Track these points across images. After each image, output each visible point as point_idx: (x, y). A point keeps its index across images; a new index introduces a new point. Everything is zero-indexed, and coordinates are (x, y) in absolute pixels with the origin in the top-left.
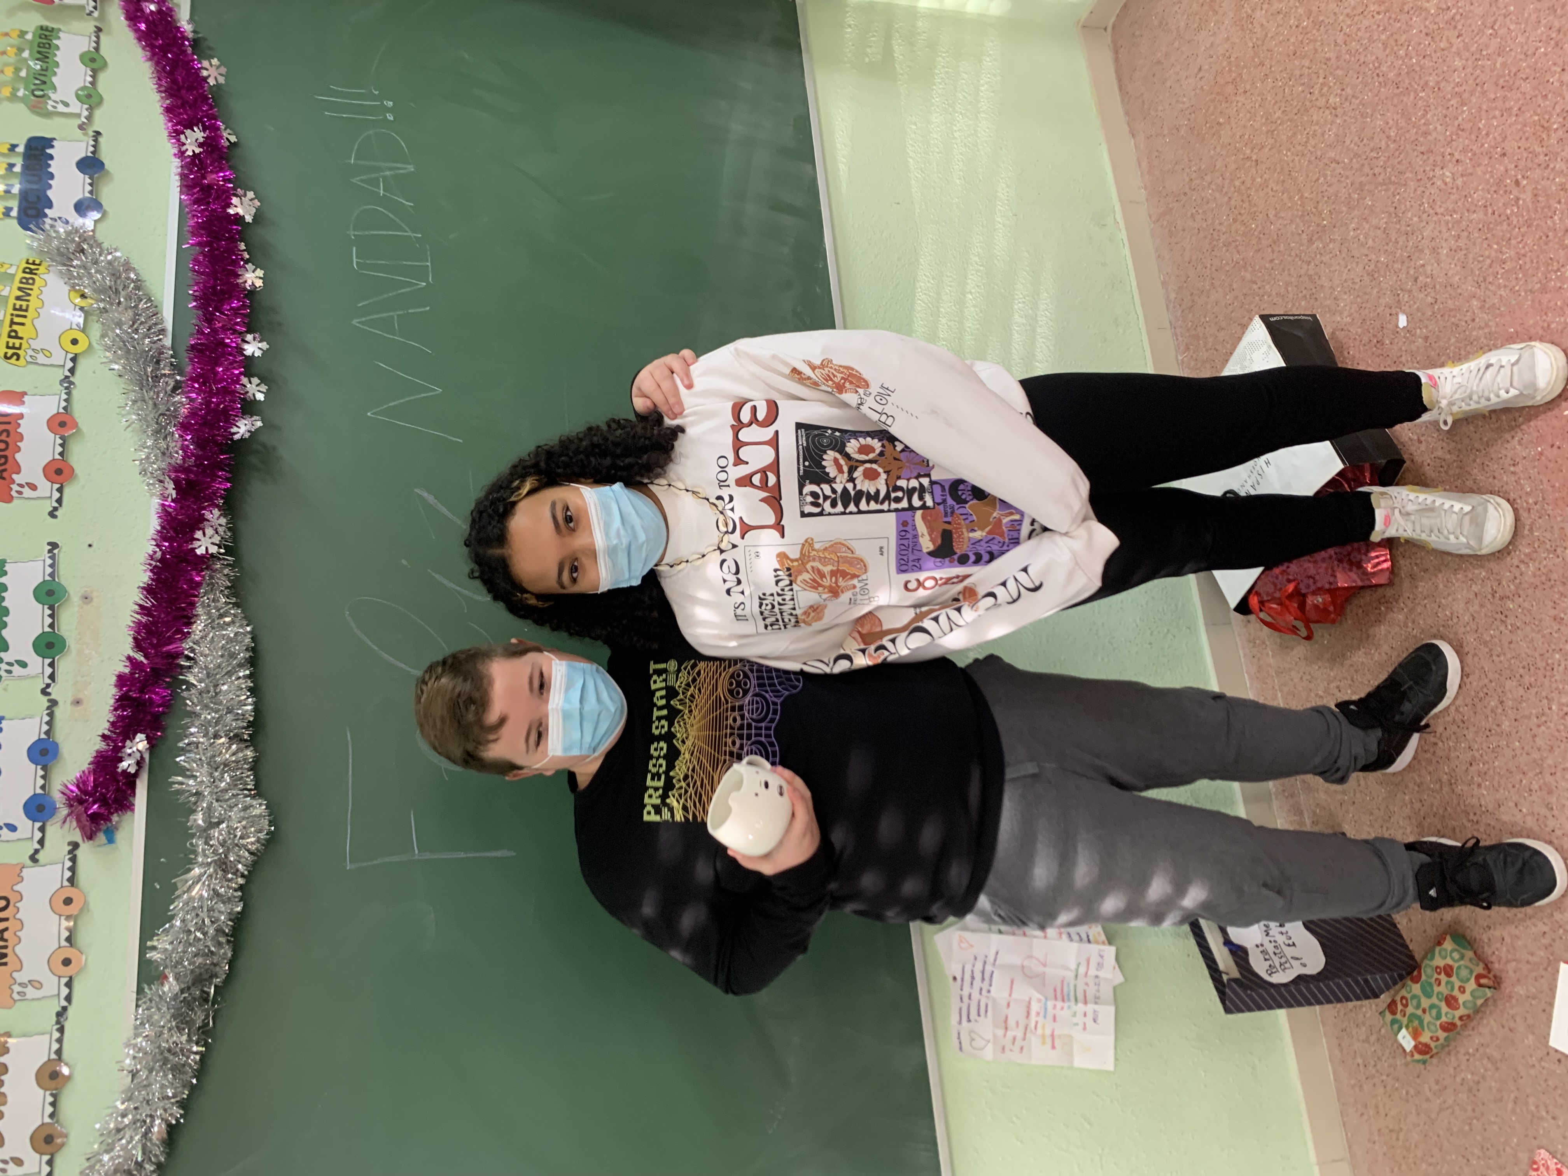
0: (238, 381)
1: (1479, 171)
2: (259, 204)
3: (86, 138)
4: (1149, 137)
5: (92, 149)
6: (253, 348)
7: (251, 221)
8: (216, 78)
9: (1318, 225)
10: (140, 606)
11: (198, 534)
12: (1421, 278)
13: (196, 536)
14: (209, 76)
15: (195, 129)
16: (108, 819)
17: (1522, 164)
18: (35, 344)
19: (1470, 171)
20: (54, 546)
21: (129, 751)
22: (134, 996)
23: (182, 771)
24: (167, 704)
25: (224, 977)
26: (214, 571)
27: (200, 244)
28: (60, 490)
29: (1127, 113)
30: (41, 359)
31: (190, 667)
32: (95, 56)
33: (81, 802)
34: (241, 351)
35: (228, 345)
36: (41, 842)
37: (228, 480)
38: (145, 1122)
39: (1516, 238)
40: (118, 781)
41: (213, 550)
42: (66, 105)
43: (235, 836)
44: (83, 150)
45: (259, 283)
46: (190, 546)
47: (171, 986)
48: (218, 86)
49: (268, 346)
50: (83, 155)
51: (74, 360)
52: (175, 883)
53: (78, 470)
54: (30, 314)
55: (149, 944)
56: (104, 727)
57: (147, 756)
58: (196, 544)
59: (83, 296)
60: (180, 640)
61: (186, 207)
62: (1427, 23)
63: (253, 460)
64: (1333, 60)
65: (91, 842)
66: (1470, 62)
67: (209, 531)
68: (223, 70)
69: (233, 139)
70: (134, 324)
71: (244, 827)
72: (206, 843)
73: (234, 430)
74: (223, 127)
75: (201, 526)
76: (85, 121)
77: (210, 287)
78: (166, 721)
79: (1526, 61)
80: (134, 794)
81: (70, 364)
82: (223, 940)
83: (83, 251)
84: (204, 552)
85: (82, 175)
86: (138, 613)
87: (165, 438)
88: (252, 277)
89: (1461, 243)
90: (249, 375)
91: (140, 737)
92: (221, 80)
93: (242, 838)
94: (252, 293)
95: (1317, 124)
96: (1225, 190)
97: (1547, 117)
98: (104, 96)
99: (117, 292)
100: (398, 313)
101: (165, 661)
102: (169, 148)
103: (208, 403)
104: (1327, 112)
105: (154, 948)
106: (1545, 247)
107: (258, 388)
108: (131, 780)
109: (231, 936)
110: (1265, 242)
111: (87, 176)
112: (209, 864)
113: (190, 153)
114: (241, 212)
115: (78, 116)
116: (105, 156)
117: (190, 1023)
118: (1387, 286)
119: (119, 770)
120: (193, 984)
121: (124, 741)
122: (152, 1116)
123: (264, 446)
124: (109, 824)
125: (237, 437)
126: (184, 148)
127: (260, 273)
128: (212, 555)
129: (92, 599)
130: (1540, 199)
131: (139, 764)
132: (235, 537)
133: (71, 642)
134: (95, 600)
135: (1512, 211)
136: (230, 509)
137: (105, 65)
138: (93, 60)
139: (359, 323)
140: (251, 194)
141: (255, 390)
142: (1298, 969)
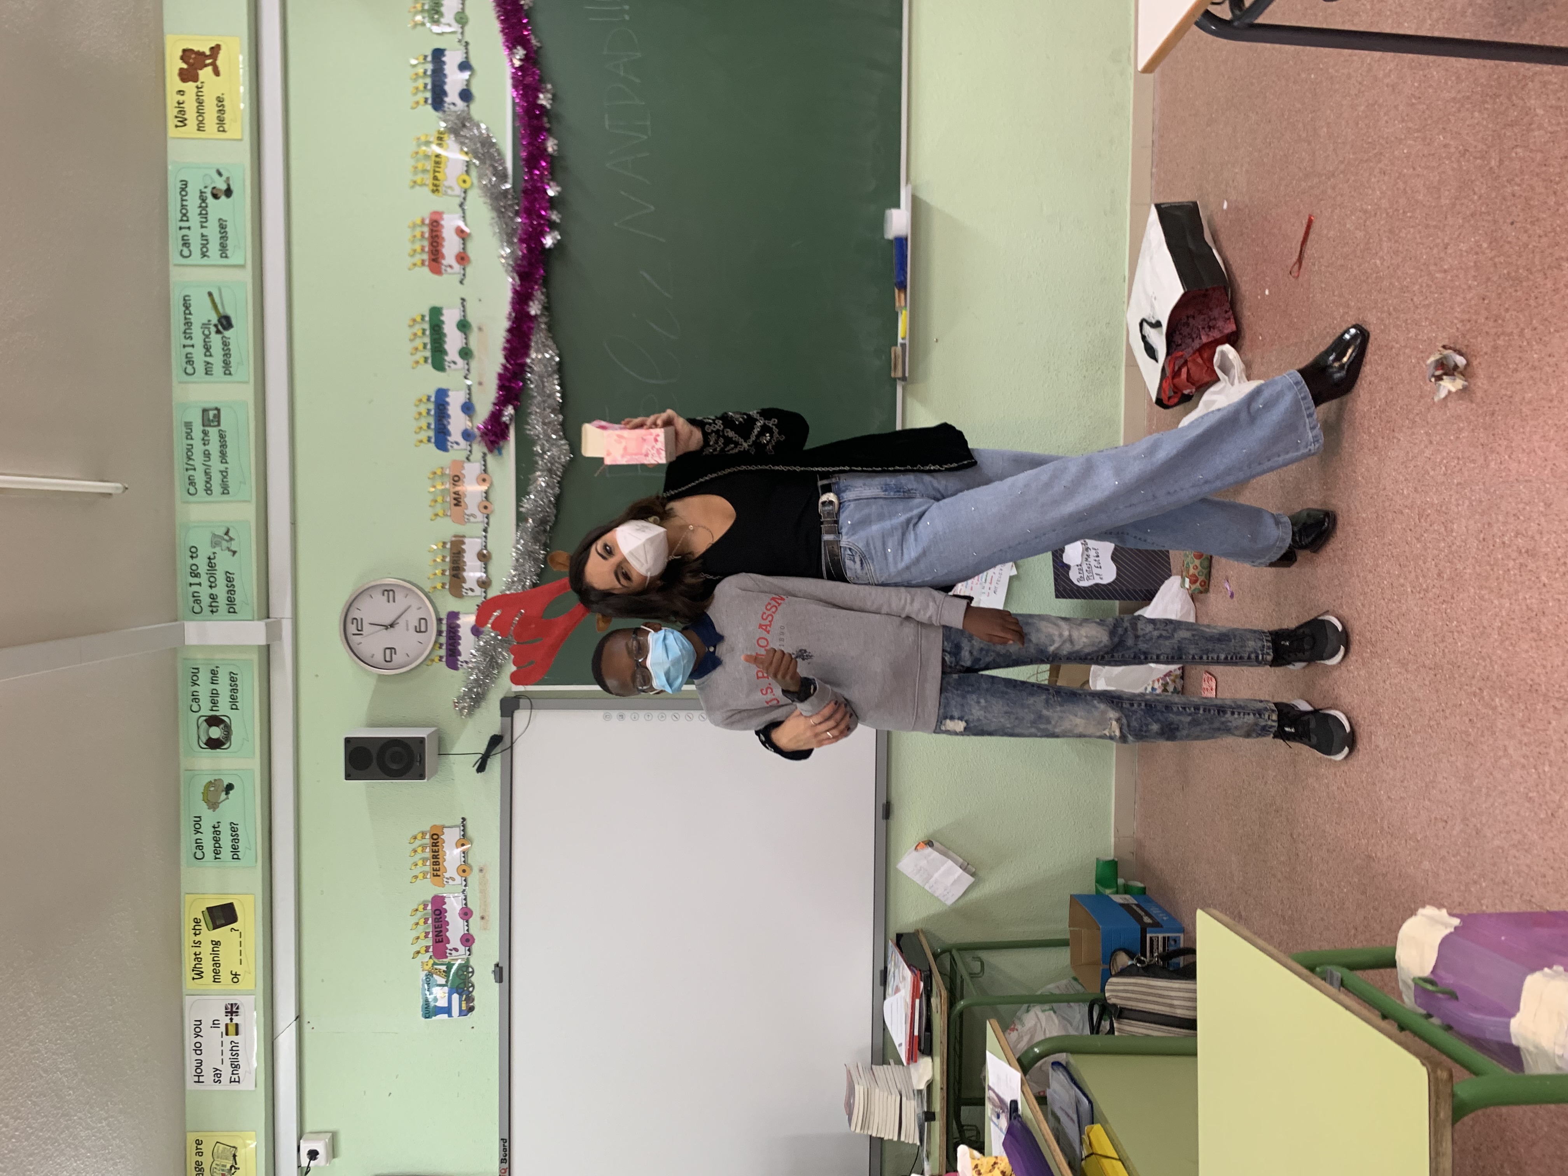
0: (545, 210)
2: (554, 94)
3: (461, 48)
5: (465, 54)
7: (549, 109)
8: (528, 5)
10: (506, 339)
11: (531, 304)
14: (524, 4)
15: (519, 49)
16: (498, 443)
18: (446, 183)
20: (463, 300)
21: (505, 413)
22: (515, 526)
23: (530, 425)
24: (522, 389)
25: (553, 522)
26: (539, 322)
28: (464, 269)
30: (449, 192)
31: (530, 372)
33: (486, 434)
35: (540, 191)
36: (470, 451)
37: (544, 270)
38: (523, 580)
40: (502, 426)
41: (539, 312)
42: (450, 25)
43: (555, 458)
44: (460, 55)
45: (555, 149)
46: (527, 310)
47: (530, 524)
49: (560, 190)
50: (461, 59)
51: (465, 192)
52: (530, 478)
53: (471, 258)
54: (442, 165)
55: (520, 504)
56: (494, 399)
57: (513, 415)
58: (530, 309)
59: (466, 155)
60: (525, 357)
61: (516, 100)
63: (556, 257)
65: (492, 454)
67: (536, 302)
69: (538, 44)
72: (542, 460)
73: (545, 241)
75: (532, 299)
76: (461, 36)
78: (521, 399)
80: (509, 433)
81: (463, 195)
82: (551, 506)
84: (534, 313)
85: (461, 73)
86: (505, 342)
87: (513, 245)
88: (551, 145)
91: (510, 405)
92: (531, 4)
93: (558, 458)
94: (552, 155)
98: (469, 16)
99: (484, 155)
100: (632, 157)
101: (519, 368)
102: (505, 53)
103: (531, 223)
105: (522, 506)
107: (557, 215)
108: (507, 426)
109: (555, 505)
111: (464, 74)
112: (544, 470)
113: (516, 66)
114: (544, 104)
115: (456, 33)
116: (472, 58)
117: (539, 541)
119: (502, 420)
120: (540, 524)
121: (503, 407)
122: (525, 578)
123: (560, 245)
124: (499, 446)
125: (546, 246)
126: (514, 60)
127: (555, 141)
129: (483, 329)
131: (511, 420)
132: (548, 303)
133: (476, 352)
134: (484, 331)
136: (545, 287)
139: (610, 165)
140: (549, 85)
141: (555, 217)
142: (1097, 580)
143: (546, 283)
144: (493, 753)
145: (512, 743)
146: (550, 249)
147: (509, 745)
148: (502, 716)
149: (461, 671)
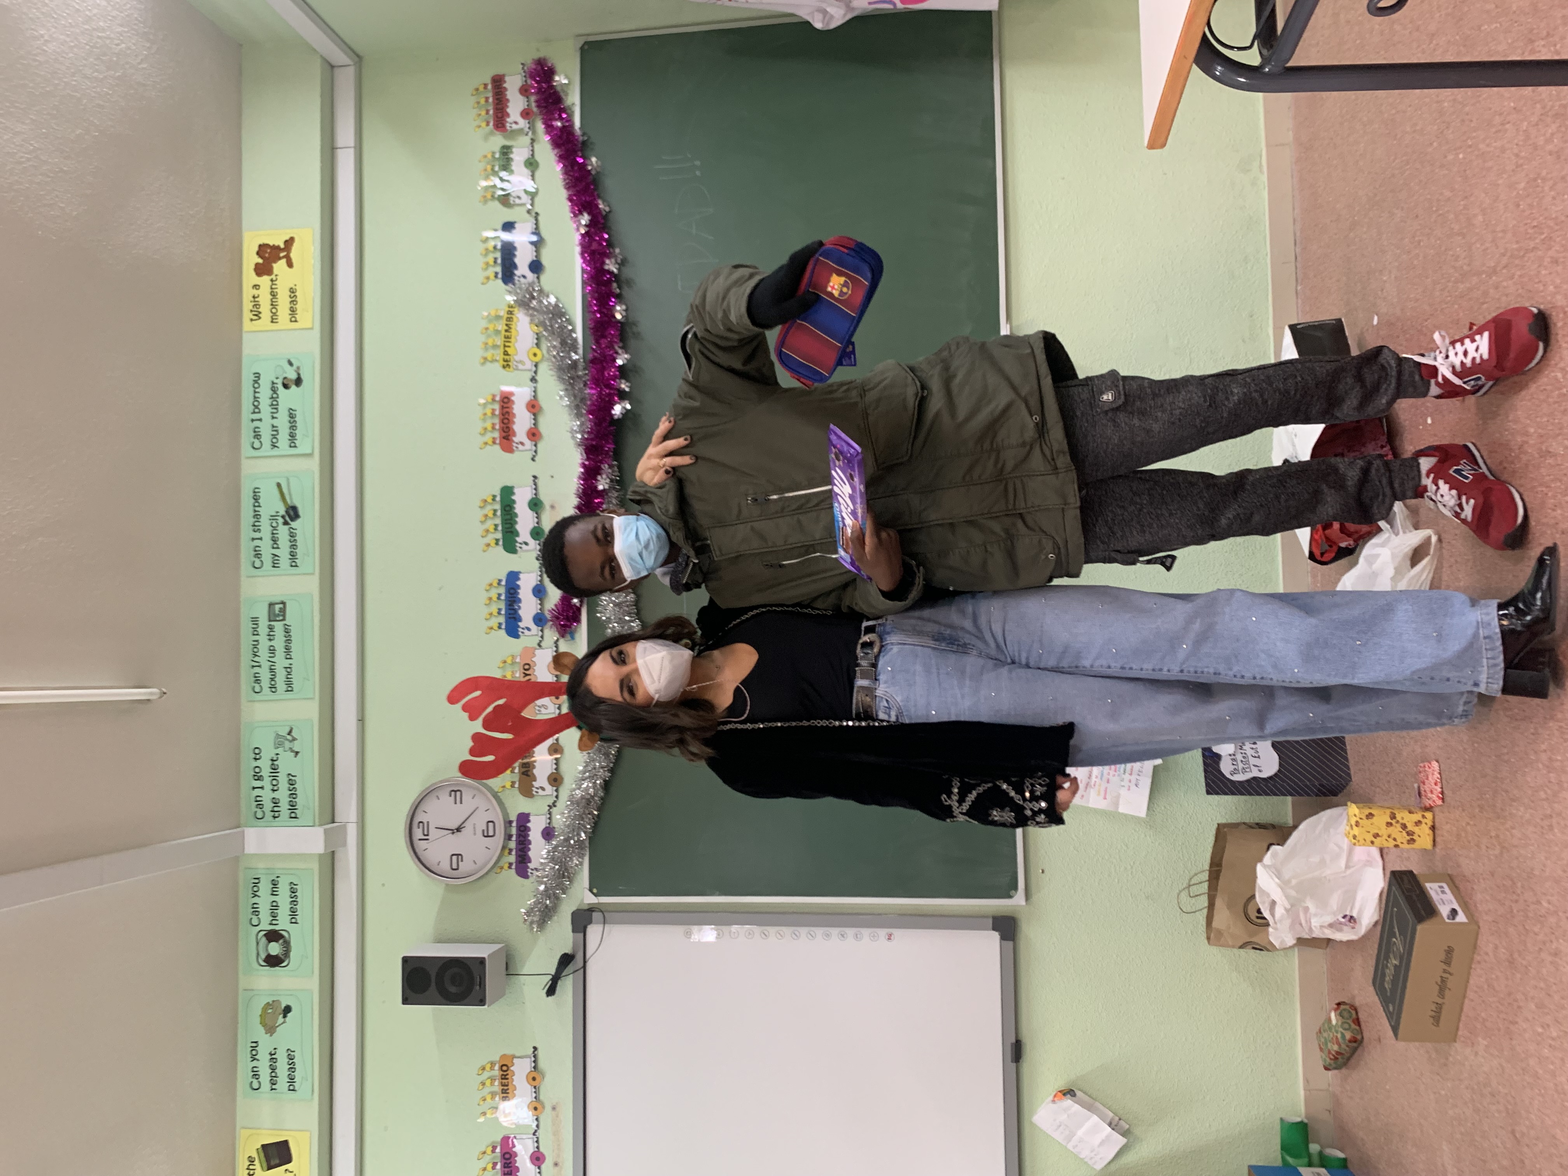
0: (614, 379)
3: (531, 219)
5: (535, 226)
6: (621, 359)
7: (616, 273)
8: (596, 170)
12: (1384, 291)
13: (598, 479)
14: (592, 169)
15: (585, 213)
16: (570, 627)
18: (517, 358)
20: (535, 477)
26: (609, 497)
27: (592, 291)
28: (535, 445)
30: (520, 366)
32: (532, 161)
33: (557, 618)
36: (542, 637)
37: (615, 441)
42: (520, 198)
48: (597, 174)
49: (630, 357)
51: (536, 366)
53: (543, 434)
54: (513, 340)
58: (598, 483)
59: (536, 326)
67: (604, 476)
70: (562, 346)
73: (614, 411)
75: (600, 472)
76: (530, 207)
80: (580, 616)
81: (534, 369)
83: (534, 298)
84: (602, 488)
92: (599, 170)
103: (599, 394)
113: (583, 231)
114: (611, 268)
115: (526, 204)
116: (542, 230)
118: (1372, 287)
123: (633, 413)
124: (571, 630)
125: (615, 417)
126: (580, 225)
128: (607, 488)
132: (618, 477)
137: (538, 165)
141: (624, 386)
142: (1255, 773)
143: (618, 455)
144: (564, 974)
145: (585, 962)
146: (618, 420)
147: (581, 965)
148: (573, 932)
149: (532, 879)
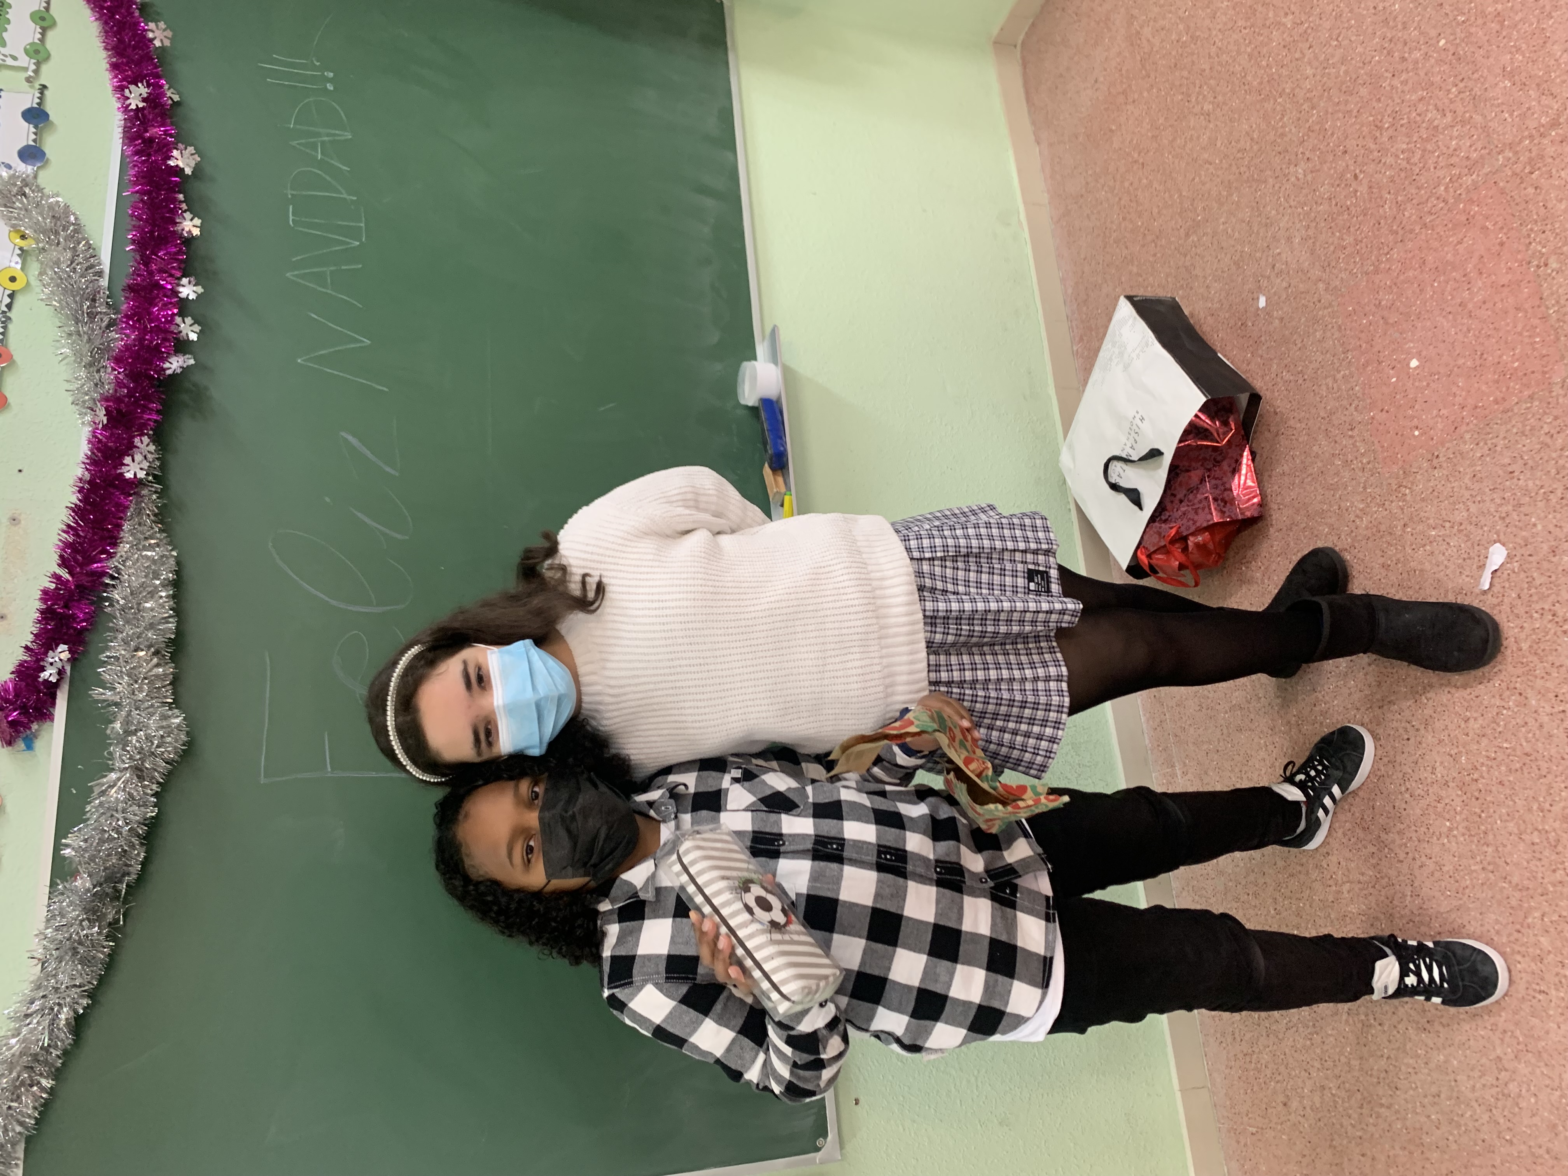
0: (171, 322)
1: (1325, 167)
2: (199, 159)
3: (32, 91)
4: (1051, 145)
5: (38, 101)
6: (188, 290)
7: (190, 173)
8: (161, 41)
9: (1194, 220)
10: (69, 526)
11: (127, 460)
12: (1277, 265)
13: (125, 462)
14: (155, 38)
15: (140, 85)
16: (27, 727)
17: (1360, 159)
19: (1317, 168)
21: (51, 660)
22: (47, 890)
23: (103, 685)
24: (91, 619)
25: (135, 877)
26: (142, 497)
27: (141, 192)
29: (1033, 123)
31: (113, 586)
32: (45, 15)
34: (176, 293)
35: (163, 287)
37: (158, 412)
38: (52, 1009)
39: (1355, 226)
40: (40, 691)
41: (141, 475)
42: (15, 58)
43: (153, 744)
44: (29, 100)
45: (196, 232)
46: (119, 471)
47: (83, 882)
48: (163, 48)
49: (202, 290)
50: (29, 106)
51: (12, 296)
52: (91, 786)
53: (10, 400)
55: (63, 841)
56: (27, 639)
57: (68, 668)
58: (124, 469)
59: (23, 237)
60: (106, 559)
61: (128, 157)
62: (1285, 36)
63: (185, 397)
64: (1207, 71)
65: (10, 748)
66: (1318, 70)
67: (138, 457)
68: (169, 33)
69: (176, 98)
70: (72, 263)
71: (162, 736)
72: (124, 750)
73: (167, 365)
74: (166, 87)
75: (130, 452)
76: (32, 74)
77: (147, 232)
78: (88, 637)
79: (1363, 68)
80: (53, 704)
81: (7, 300)
82: (136, 841)
83: (24, 194)
84: (132, 476)
85: (26, 124)
86: (64, 532)
87: (98, 371)
88: (190, 226)
89: (1311, 232)
90: (183, 314)
91: (62, 647)
92: (167, 43)
93: (158, 747)
94: (189, 241)
95: (1194, 129)
96: (1116, 191)
97: (1379, 117)
98: (52, 53)
99: (57, 233)
100: (332, 268)
101: (90, 579)
102: (114, 103)
103: (140, 340)
104: (1202, 117)
105: (67, 846)
106: (1377, 233)
107: (192, 328)
108: (52, 689)
109: (144, 838)
110: (1149, 238)
111: (31, 126)
112: (126, 769)
113: (133, 107)
114: (181, 165)
115: (26, 69)
116: (49, 108)
117: (100, 918)
118: (1249, 273)
119: (41, 680)
120: (106, 881)
121: (46, 654)
122: (59, 1004)
123: (195, 385)
124: (28, 732)
125: (169, 372)
126: (128, 102)
127: (197, 222)
128: (141, 480)
129: (20, 522)
130: (1374, 190)
131: (61, 672)
132: (162, 468)
134: (23, 522)
135: (1352, 202)
136: (158, 439)
137: (54, 24)
138: (43, 19)
139: (293, 276)
140: (191, 149)
143: (161, 427)
146: (174, 380)
